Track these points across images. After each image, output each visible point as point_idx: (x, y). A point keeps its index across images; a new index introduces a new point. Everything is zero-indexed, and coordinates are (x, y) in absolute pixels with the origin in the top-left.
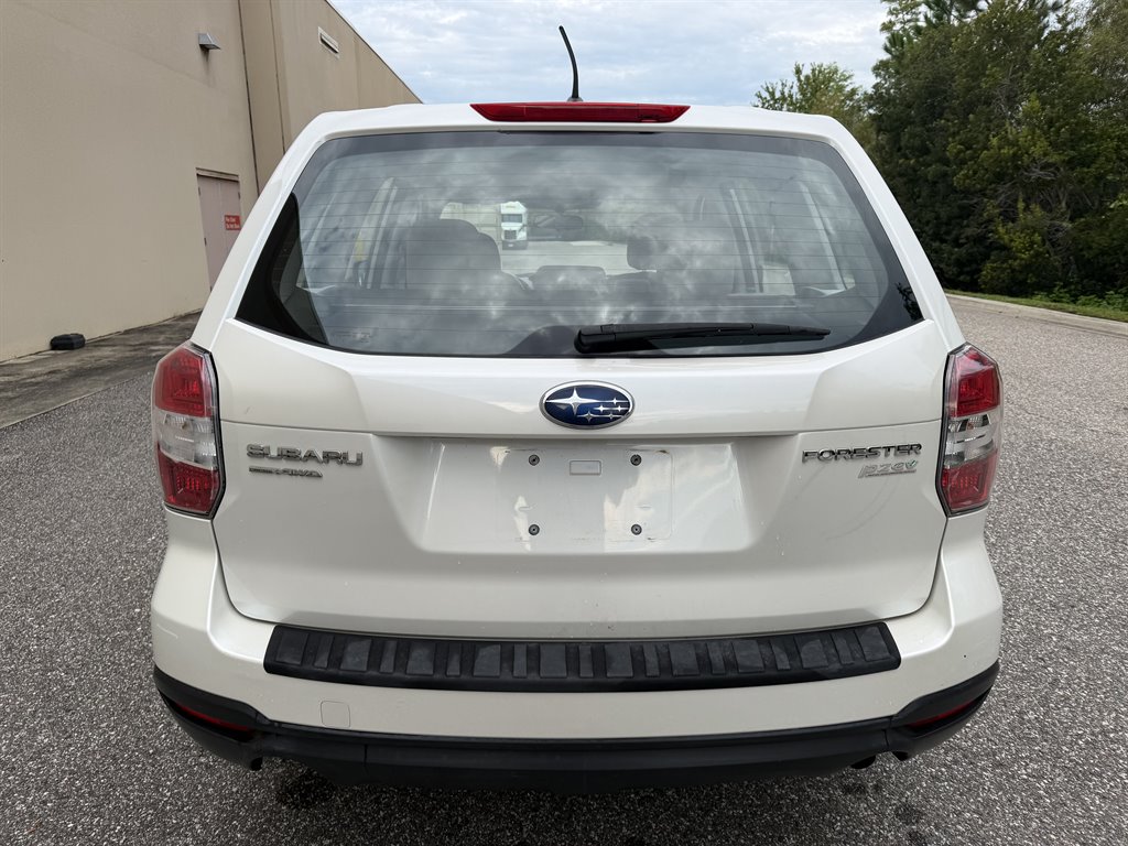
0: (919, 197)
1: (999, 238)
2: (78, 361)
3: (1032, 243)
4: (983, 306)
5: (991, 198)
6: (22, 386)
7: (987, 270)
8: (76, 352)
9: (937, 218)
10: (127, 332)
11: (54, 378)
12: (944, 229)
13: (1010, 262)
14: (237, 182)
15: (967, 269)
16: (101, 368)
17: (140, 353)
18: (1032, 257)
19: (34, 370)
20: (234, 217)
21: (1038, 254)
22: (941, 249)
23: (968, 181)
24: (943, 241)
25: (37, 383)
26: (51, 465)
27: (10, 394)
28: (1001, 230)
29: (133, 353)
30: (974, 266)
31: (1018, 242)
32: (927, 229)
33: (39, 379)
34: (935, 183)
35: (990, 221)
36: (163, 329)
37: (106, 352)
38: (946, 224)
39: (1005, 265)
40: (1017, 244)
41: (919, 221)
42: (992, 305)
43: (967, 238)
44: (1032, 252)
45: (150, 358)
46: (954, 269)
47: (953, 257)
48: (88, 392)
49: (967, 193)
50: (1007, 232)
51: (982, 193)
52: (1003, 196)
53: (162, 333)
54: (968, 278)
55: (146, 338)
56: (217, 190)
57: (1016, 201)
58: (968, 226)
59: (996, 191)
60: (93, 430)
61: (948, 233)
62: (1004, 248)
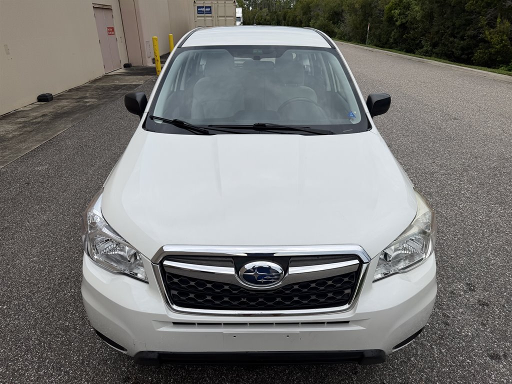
0: (444, 14)
1: (486, 37)
2: (54, 109)
3: (502, 40)
4: (476, 73)
5: (482, 16)
6: (33, 124)
7: (478, 54)
8: (50, 103)
9: (454, 25)
10: (70, 90)
11: (47, 119)
12: (456, 31)
13: (490, 49)
14: (111, 9)
15: (466, 52)
16: (64, 113)
17: (81, 104)
18: (501, 47)
19: (34, 114)
20: (111, 28)
21: (504, 46)
22: (454, 41)
23: (472, 7)
24: (455, 37)
25: (39, 123)
26: (64, 172)
27: (28, 129)
28: (487, 33)
29: (78, 103)
30: (470, 51)
31: (495, 39)
32: (448, 30)
33: (39, 120)
34: (454, 7)
35: (482, 27)
36: (87, 88)
37: (64, 103)
38: (458, 28)
39: (486, 51)
40: (494, 41)
41: (444, 26)
42: (480, 72)
43: (468, 36)
44: (501, 45)
45: (87, 107)
46: (460, 52)
47: (460, 46)
48: (65, 128)
49: (471, 12)
50: (490, 34)
51: (479, 13)
52: (490, 15)
53: (87, 91)
54: (466, 57)
55: (80, 94)
56: (102, 14)
57: (496, 18)
58: (469, 30)
59: (487, 12)
60: (76, 151)
61: (458, 33)
62: (487, 42)
